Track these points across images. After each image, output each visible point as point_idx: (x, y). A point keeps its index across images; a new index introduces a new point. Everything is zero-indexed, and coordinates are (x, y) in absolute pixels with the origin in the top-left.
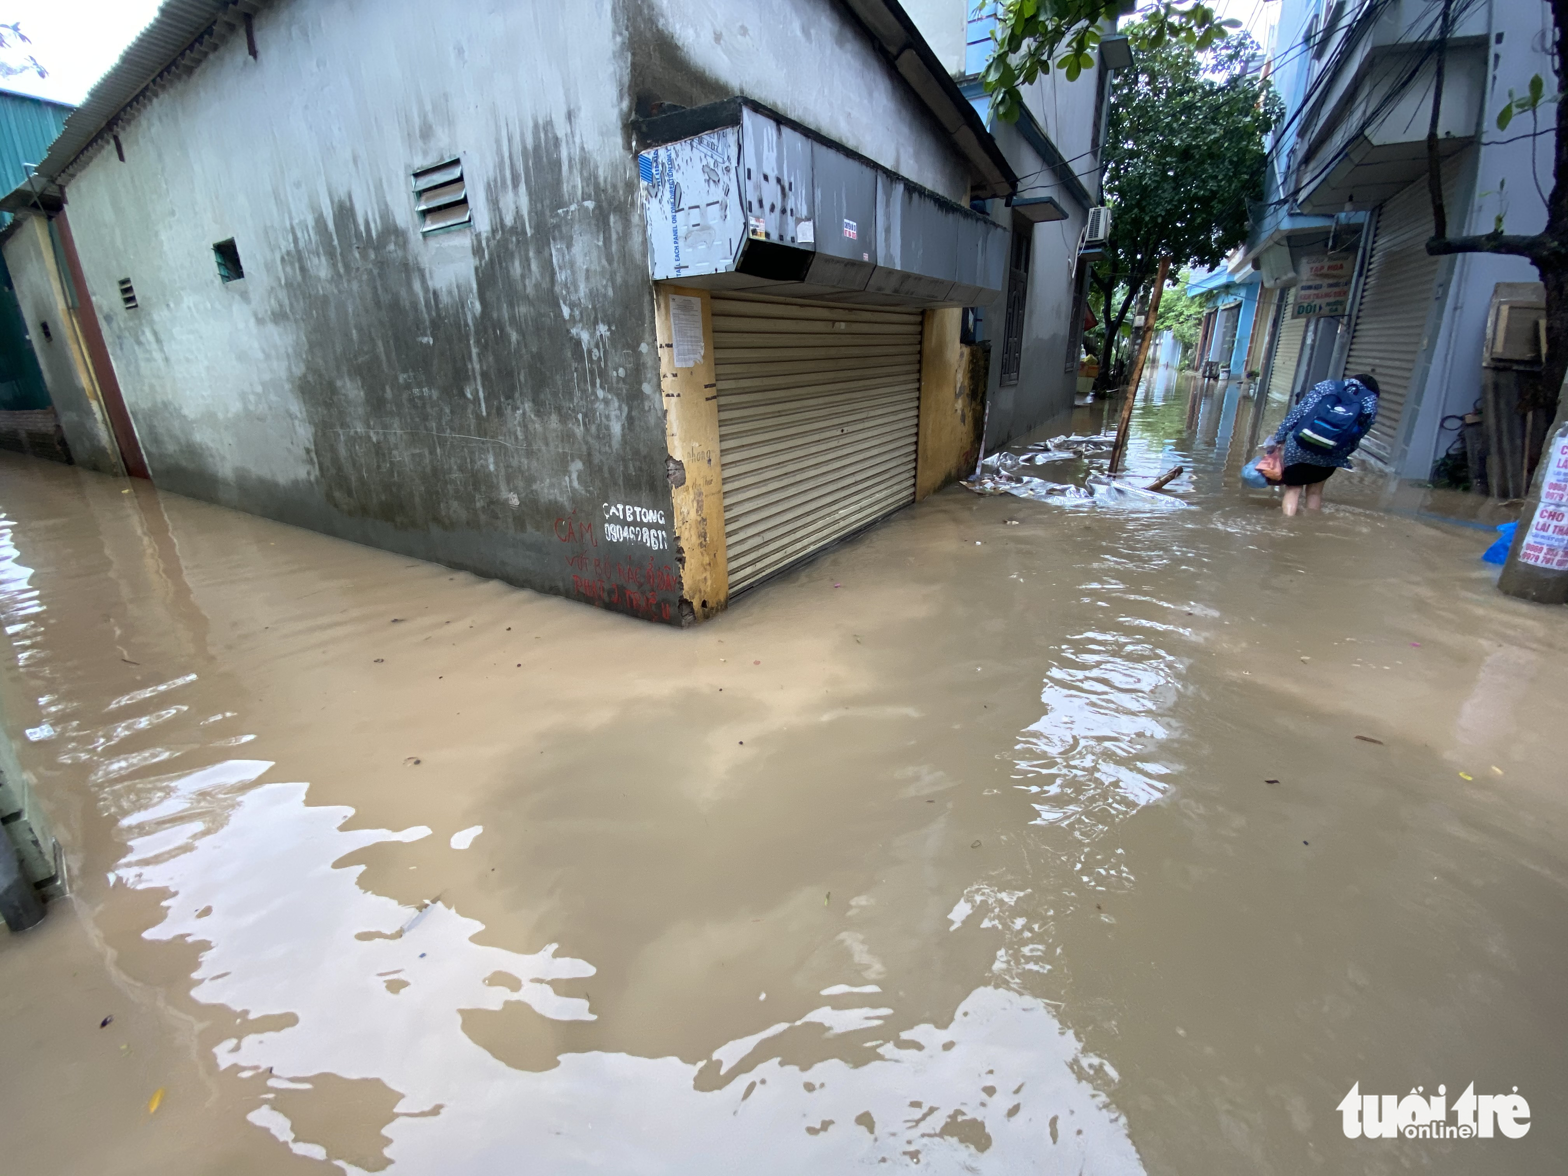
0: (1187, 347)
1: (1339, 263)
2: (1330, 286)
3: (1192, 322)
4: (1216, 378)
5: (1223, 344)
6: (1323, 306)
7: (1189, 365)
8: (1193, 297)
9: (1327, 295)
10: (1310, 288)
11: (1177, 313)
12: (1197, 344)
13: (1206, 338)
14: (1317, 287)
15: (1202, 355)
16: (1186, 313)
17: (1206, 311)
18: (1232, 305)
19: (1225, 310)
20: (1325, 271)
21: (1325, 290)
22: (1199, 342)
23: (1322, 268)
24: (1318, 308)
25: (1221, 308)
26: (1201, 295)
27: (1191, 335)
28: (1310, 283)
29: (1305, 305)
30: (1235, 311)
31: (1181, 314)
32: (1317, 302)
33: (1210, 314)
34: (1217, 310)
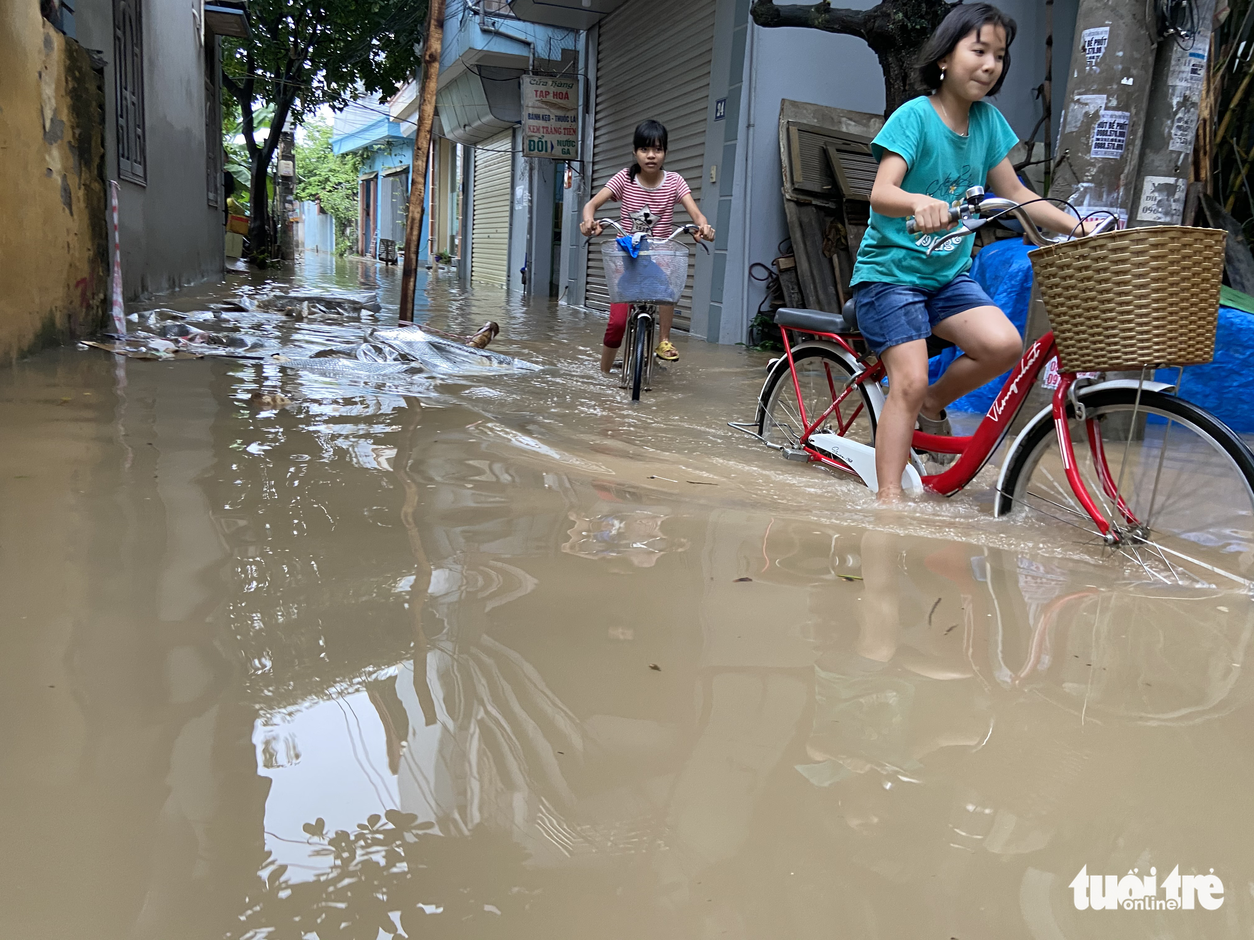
0: (343, 224)
1: (564, 90)
2: (559, 119)
3: (342, 192)
4: (395, 262)
5: (394, 219)
6: (555, 144)
7: (351, 248)
8: (344, 156)
9: (557, 131)
10: (537, 117)
11: (321, 179)
12: (356, 220)
13: (368, 214)
14: (546, 118)
15: (366, 235)
16: (333, 179)
17: (362, 177)
18: (399, 170)
19: (388, 175)
20: (550, 98)
21: (553, 123)
22: (359, 219)
23: (547, 93)
24: (549, 145)
25: (382, 173)
26: (354, 153)
27: (347, 209)
28: (537, 111)
29: (536, 140)
30: (404, 176)
31: (327, 180)
32: (547, 138)
33: (367, 182)
34: (376, 177)
